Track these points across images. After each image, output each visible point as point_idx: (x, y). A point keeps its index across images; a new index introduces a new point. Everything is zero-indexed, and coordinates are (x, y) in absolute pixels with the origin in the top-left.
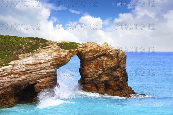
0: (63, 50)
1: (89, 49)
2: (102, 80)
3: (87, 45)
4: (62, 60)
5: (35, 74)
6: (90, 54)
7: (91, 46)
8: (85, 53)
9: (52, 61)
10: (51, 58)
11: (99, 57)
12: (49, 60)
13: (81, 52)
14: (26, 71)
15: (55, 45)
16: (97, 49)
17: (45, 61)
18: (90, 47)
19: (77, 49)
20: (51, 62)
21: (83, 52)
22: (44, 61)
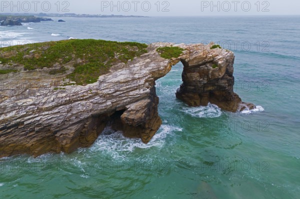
0: (164, 59)
1: (194, 56)
2: (206, 89)
3: (192, 51)
4: (161, 72)
5: (123, 98)
6: (195, 61)
7: (197, 52)
8: (189, 61)
9: (149, 76)
10: (148, 72)
11: (204, 64)
12: (145, 74)
13: (185, 59)
14: (114, 93)
15: (155, 51)
16: (204, 55)
17: (140, 76)
18: (195, 53)
19: (179, 58)
20: (147, 78)
21: (187, 60)
22: (138, 77)
